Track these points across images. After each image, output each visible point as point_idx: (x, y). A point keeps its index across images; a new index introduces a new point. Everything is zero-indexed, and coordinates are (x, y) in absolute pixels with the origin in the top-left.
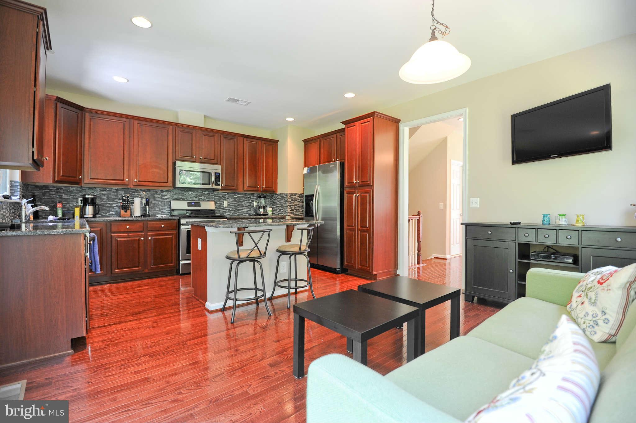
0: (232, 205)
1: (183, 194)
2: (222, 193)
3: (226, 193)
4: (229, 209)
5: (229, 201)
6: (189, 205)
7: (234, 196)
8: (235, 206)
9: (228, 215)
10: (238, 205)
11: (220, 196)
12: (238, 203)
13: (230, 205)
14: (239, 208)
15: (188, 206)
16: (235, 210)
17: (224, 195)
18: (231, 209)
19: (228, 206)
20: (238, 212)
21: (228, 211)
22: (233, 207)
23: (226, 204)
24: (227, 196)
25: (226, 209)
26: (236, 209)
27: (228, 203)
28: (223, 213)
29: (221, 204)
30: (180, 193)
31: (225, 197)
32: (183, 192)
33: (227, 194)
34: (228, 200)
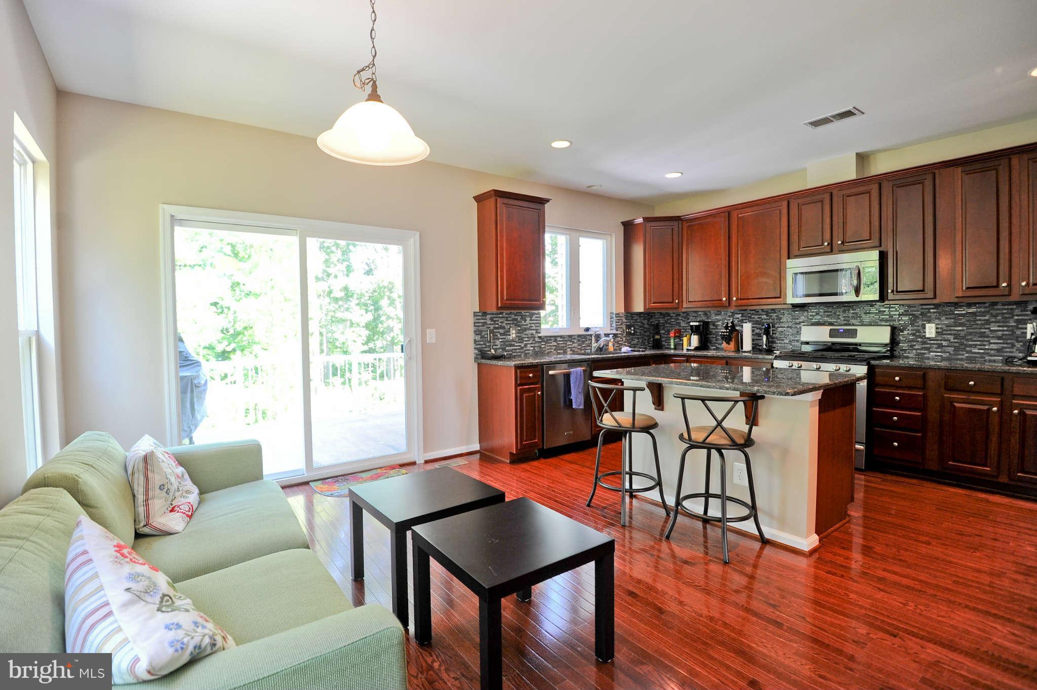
0: (951, 334)
1: (829, 314)
2: (920, 307)
3: (933, 307)
4: (939, 342)
5: (938, 324)
6: (832, 334)
7: (956, 312)
8: (956, 336)
9: (936, 356)
10: (971, 334)
11: (914, 313)
12: (970, 327)
13: (944, 332)
14: (968, 340)
15: (831, 336)
16: (957, 345)
17: (925, 311)
18: (944, 343)
19: (936, 337)
20: (970, 352)
21: (936, 348)
22: (951, 338)
23: (930, 330)
24: (934, 312)
25: (932, 342)
26: (962, 344)
27: (937, 328)
28: (922, 351)
29: (918, 331)
30: (825, 312)
31: (929, 315)
32: (829, 310)
33: (932, 309)
34: (937, 321)
